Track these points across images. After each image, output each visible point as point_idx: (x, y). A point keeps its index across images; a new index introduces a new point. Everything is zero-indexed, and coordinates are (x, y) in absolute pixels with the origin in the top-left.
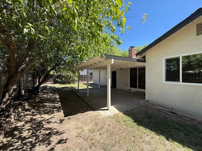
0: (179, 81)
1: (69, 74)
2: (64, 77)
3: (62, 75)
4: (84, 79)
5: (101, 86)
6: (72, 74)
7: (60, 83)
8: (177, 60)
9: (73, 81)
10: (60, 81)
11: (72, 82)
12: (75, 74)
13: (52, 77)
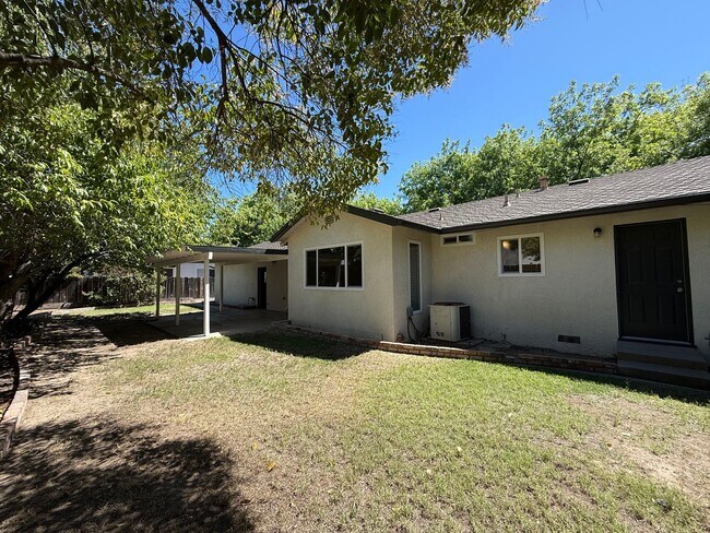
0: (315, 284)
1: (131, 275)
2: (111, 284)
3: (105, 279)
4: (187, 289)
5: (224, 306)
6: (140, 277)
7: (99, 305)
8: (315, 252)
9: (146, 298)
10: (97, 297)
11: (141, 301)
12: (149, 277)
13: (64, 287)
